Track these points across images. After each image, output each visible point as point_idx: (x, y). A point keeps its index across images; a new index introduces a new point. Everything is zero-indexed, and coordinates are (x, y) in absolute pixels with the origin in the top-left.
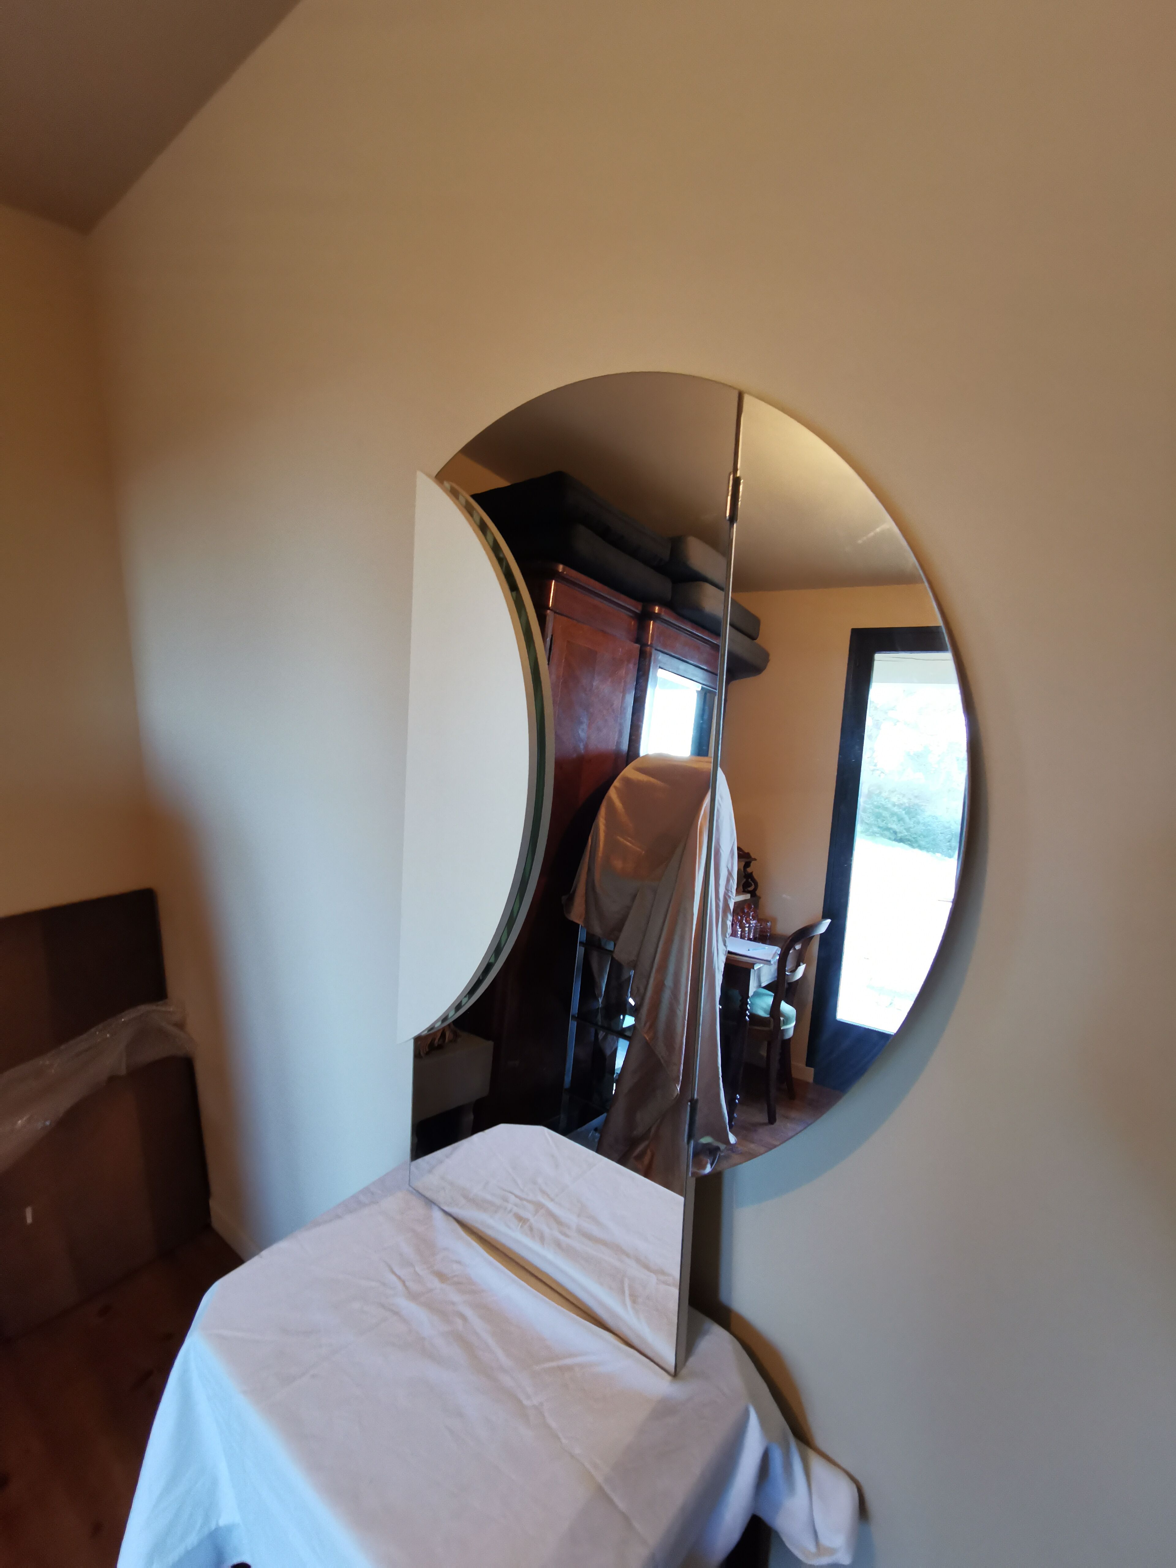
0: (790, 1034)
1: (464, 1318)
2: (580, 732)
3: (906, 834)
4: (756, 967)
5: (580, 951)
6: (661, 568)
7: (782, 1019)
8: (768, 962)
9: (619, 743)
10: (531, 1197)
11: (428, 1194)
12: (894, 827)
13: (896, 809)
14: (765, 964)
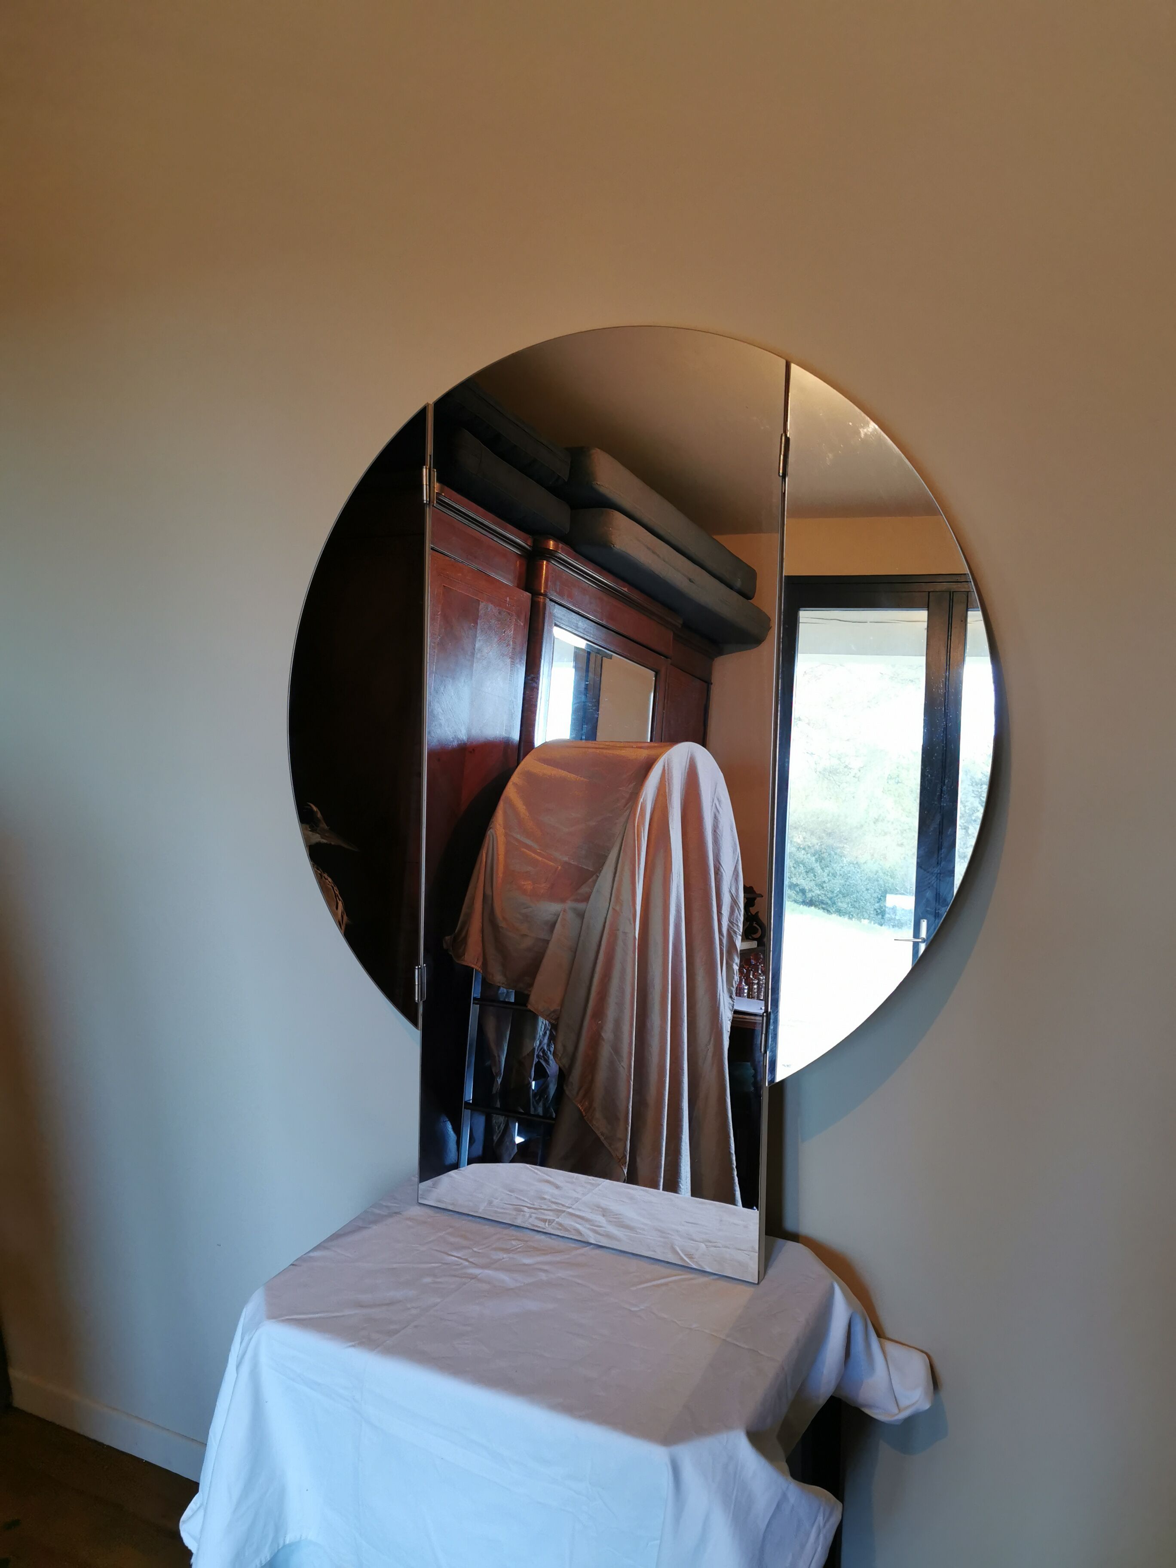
5: (474, 1015)
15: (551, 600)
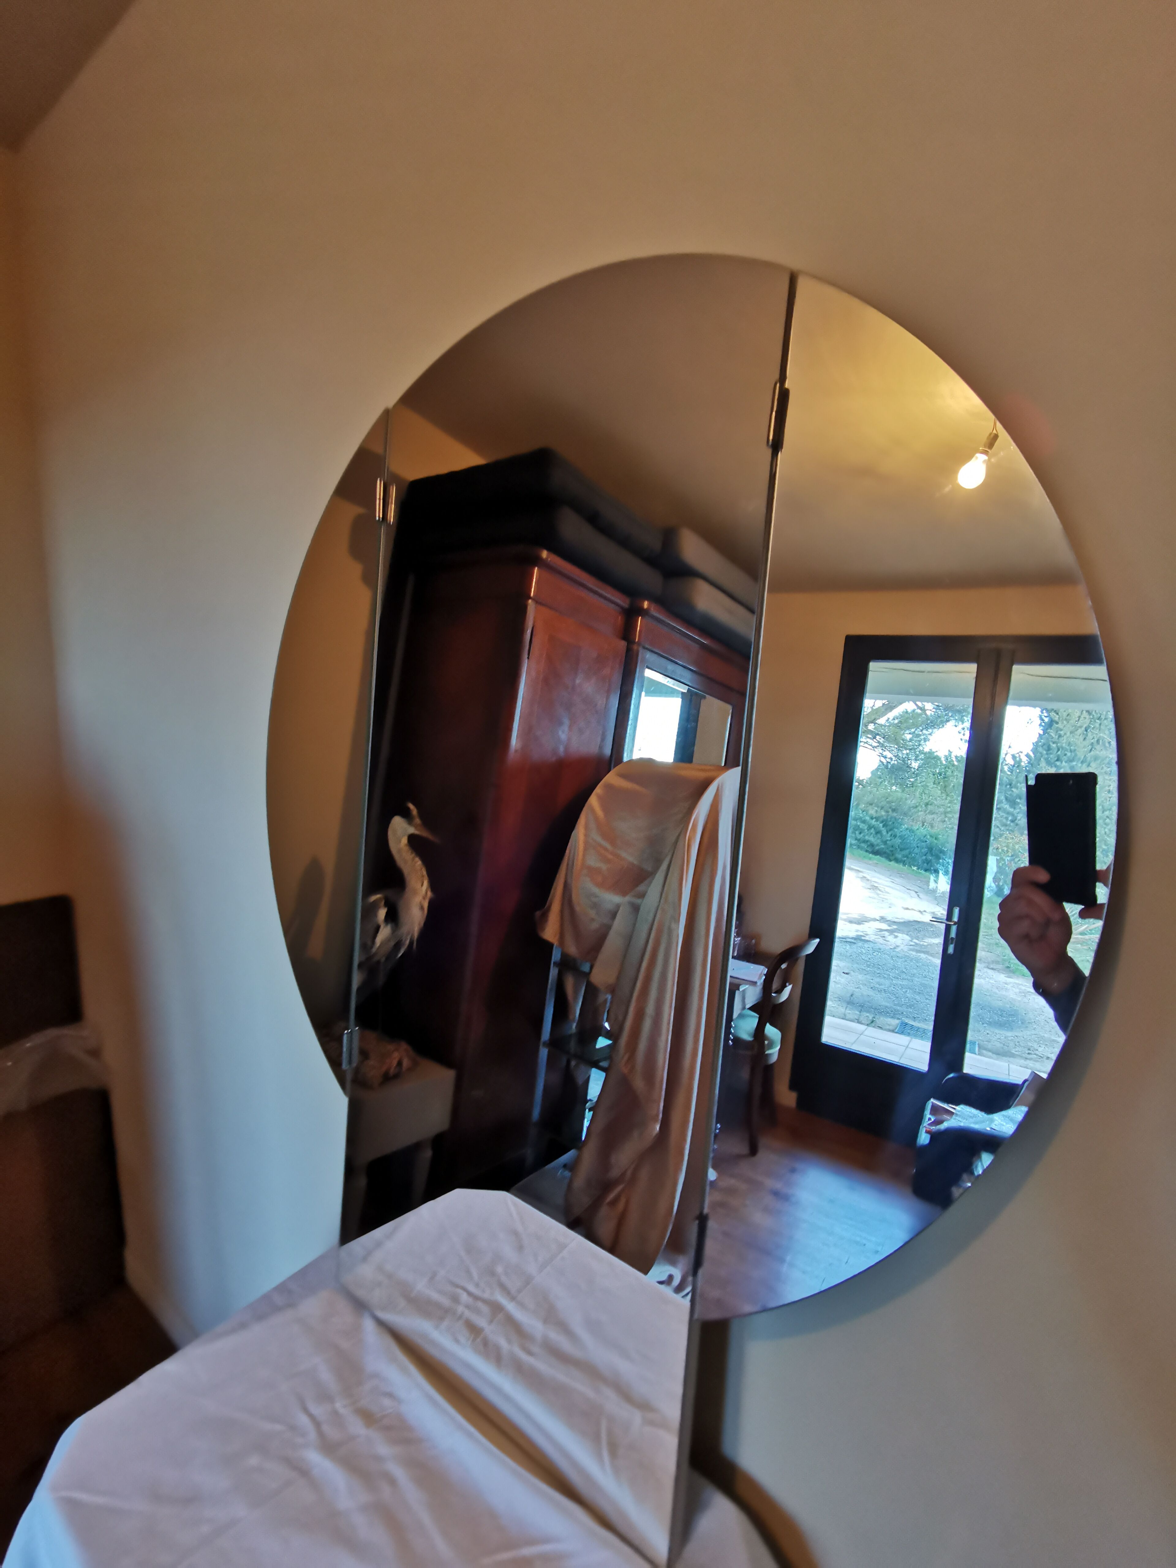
0: (774, 1058)
1: (392, 1482)
2: (560, 733)
3: (883, 846)
4: (742, 988)
5: (553, 972)
6: (652, 561)
7: (766, 1042)
8: (754, 983)
9: (601, 747)
10: (486, 1295)
11: (361, 1293)
12: (872, 839)
13: (873, 822)
14: (750, 985)
15: (644, 648)
